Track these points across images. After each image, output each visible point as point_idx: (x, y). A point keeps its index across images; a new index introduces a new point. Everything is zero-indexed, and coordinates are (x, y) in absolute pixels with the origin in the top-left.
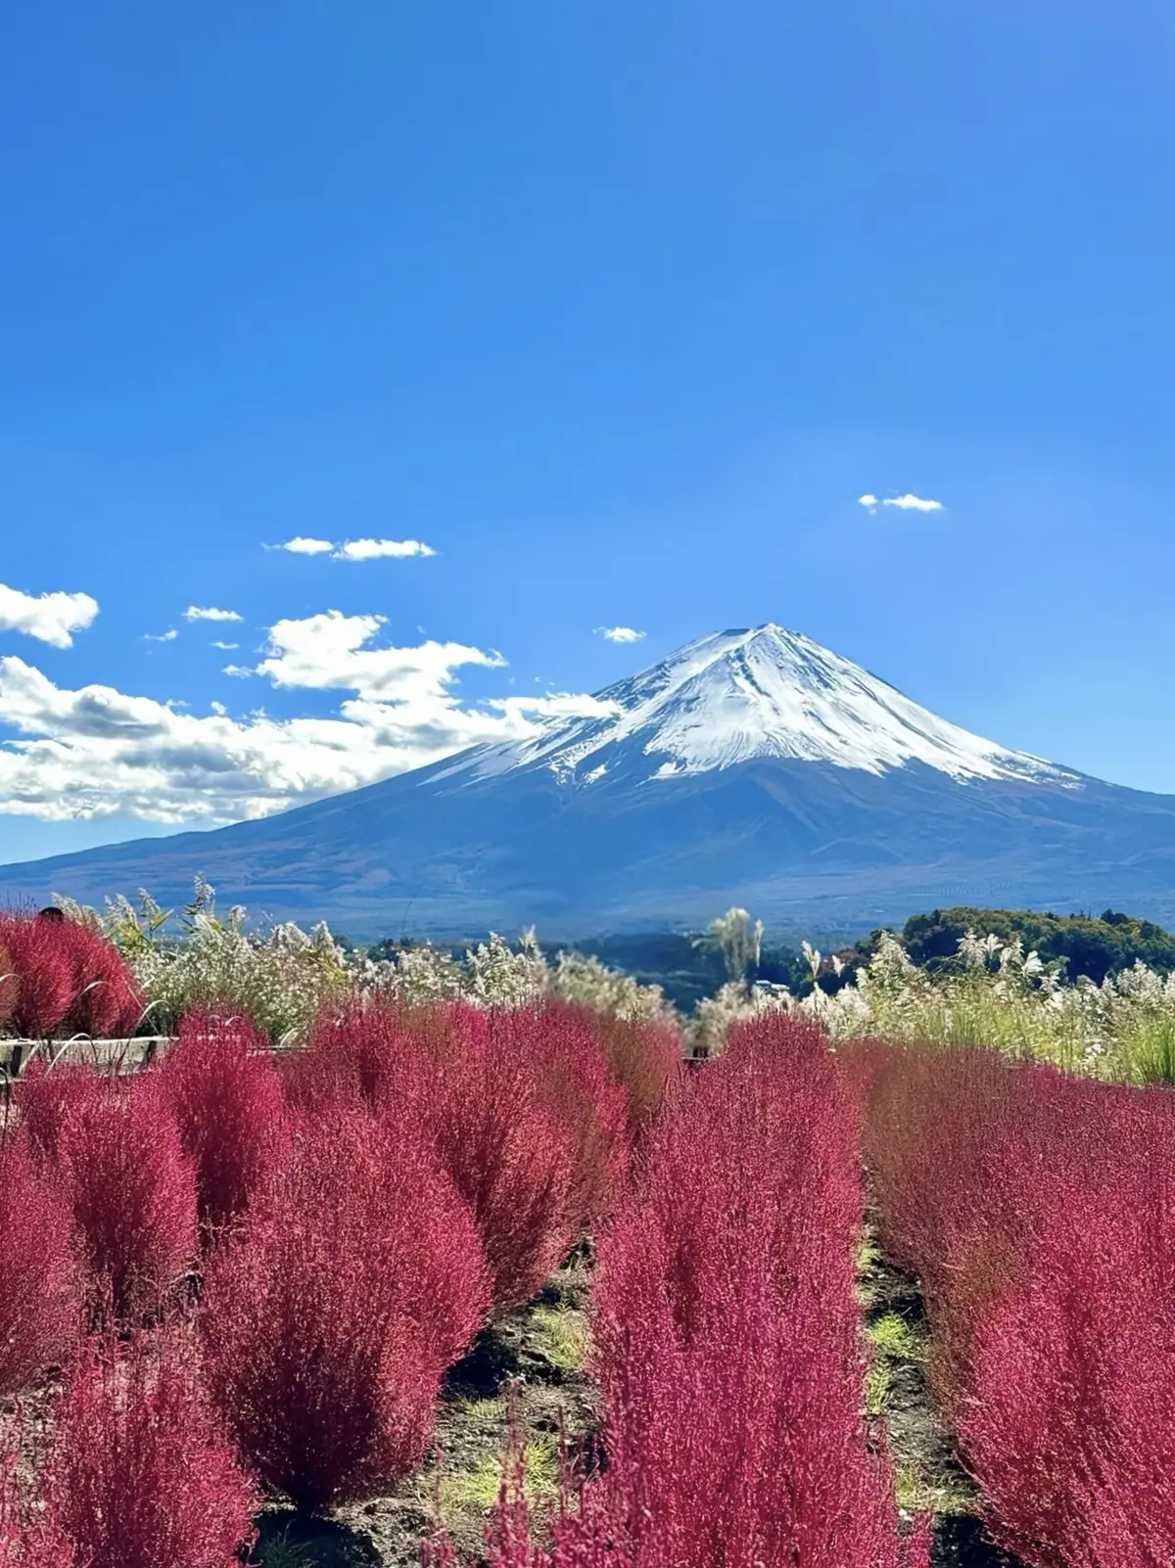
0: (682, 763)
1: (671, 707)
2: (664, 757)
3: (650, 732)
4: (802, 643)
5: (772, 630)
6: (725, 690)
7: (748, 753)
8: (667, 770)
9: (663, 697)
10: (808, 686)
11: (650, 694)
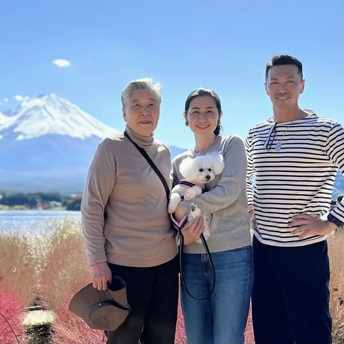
0: (25, 135)
1: (22, 118)
2: (19, 133)
3: (15, 126)
4: (62, 100)
5: (53, 95)
6: (38, 113)
7: (44, 132)
8: (20, 138)
9: (19, 115)
10: (63, 112)
11: (15, 114)
